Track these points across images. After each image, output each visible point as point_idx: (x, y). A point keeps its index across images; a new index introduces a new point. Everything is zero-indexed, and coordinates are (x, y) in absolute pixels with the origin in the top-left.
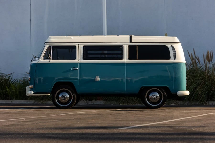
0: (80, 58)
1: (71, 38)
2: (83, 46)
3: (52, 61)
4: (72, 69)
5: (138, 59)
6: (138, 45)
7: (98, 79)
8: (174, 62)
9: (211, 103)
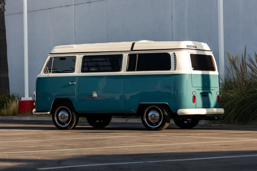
0: (78, 70)
1: (73, 47)
2: (83, 56)
3: (51, 75)
4: (70, 83)
5: (137, 70)
6: (138, 54)
7: (95, 95)
8: (174, 73)
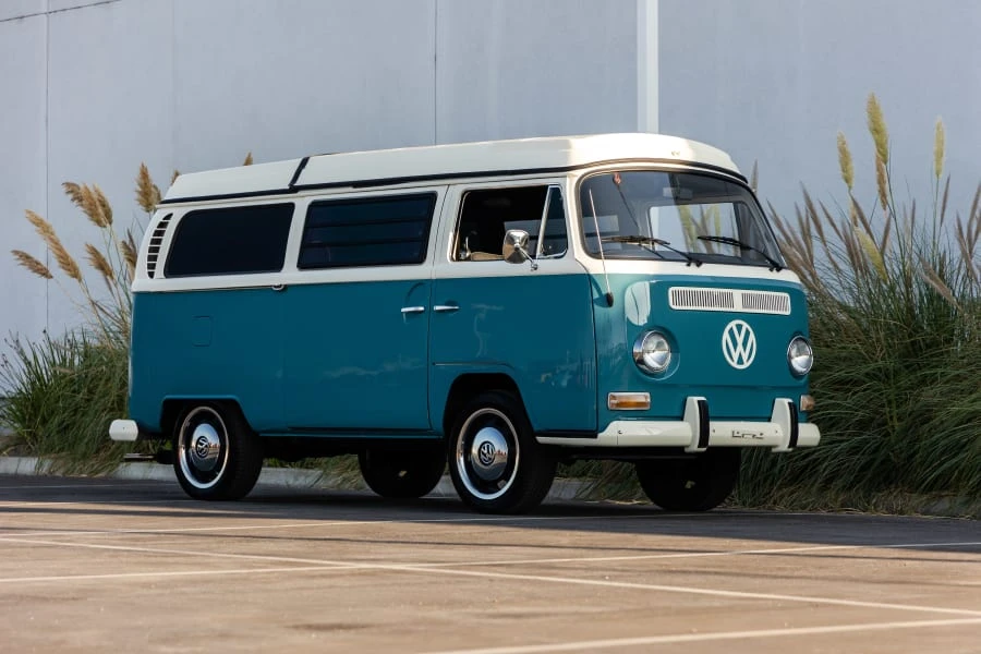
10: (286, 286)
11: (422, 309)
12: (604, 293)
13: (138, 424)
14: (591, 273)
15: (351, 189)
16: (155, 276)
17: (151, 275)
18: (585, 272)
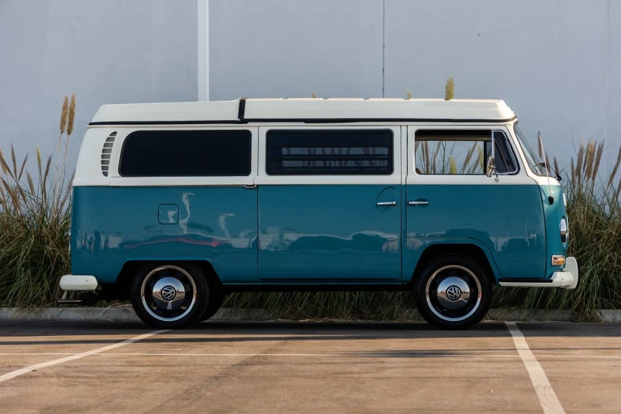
9: (608, 316)
10: (257, 185)
11: (395, 203)
12: (548, 196)
13: (97, 279)
14: (540, 184)
15: (303, 124)
16: (109, 174)
17: (105, 174)
18: (535, 183)
